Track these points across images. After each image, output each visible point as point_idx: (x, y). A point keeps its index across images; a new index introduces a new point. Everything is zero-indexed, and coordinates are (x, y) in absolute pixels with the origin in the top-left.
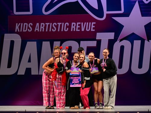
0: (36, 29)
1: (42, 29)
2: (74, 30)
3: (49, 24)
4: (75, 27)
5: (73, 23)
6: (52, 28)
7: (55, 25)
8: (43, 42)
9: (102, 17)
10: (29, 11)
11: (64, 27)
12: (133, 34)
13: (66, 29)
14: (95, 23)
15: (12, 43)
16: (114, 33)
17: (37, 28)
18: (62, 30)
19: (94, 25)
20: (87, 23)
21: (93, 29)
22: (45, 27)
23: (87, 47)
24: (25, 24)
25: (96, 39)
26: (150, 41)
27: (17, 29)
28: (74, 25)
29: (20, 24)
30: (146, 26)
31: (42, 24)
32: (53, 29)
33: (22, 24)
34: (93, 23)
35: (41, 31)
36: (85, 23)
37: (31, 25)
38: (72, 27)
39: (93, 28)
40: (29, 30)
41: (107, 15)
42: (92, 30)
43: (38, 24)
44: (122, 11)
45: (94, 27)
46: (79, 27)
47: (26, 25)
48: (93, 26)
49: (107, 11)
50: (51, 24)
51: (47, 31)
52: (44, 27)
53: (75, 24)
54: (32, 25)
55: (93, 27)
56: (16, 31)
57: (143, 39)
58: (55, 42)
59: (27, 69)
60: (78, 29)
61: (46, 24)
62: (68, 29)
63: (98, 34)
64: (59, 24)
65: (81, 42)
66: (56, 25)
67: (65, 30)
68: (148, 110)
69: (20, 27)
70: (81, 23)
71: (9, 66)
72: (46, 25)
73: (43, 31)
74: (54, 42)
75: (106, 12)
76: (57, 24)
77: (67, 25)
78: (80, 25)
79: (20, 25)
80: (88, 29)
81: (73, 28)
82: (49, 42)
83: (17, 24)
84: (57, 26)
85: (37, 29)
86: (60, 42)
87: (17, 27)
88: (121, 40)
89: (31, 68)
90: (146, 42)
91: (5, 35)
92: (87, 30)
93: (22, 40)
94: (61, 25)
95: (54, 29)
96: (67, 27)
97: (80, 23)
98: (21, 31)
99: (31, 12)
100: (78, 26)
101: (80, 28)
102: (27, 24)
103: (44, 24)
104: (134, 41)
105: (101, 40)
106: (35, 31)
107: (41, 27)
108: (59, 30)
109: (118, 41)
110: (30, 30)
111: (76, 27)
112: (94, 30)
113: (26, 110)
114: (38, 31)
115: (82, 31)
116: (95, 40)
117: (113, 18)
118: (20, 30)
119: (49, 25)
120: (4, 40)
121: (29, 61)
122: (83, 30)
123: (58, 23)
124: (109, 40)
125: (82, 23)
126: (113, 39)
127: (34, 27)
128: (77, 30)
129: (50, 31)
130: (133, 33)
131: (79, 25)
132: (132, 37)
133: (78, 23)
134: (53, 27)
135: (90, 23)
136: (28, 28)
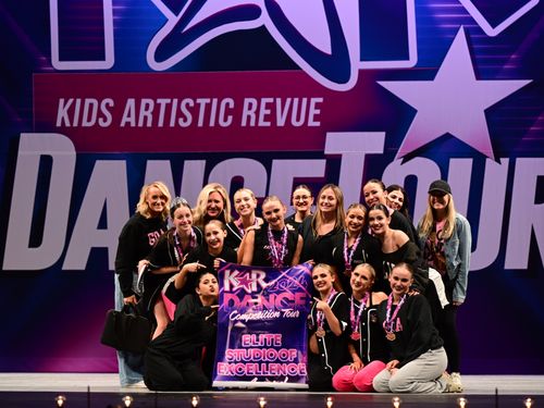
0: (125, 119)
1: (146, 118)
2: (252, 124)
3: (169, 101)
4: (254, 111)
5: (247, 101)
6: (180, 114)
7: (187, 105)
8: (149, 162)
9: (344, 79)
10: (102, 58)
11: (217, 112)
12: (448, 136)
13: (225, 120)
14: (320, 100)
15: (46, 163)
16: (384, 133)
17: (129, 116)
18: (212, 124)
19: (317, 106)
20: (296, 100)
21: (315, 120)
22: (156, 114)
23: (295, 179)
24: (88, 101)
25: (326, 152)
26: (502, 160)
27: (63, 118)
28: (250, 105)
29: (71, 101)
30: (490, 113)
31: (144, 102)
32: (181, 120)
33: (79, 101)
34: (314, 101)
35: (141, 124)
36: (289, 100)
37: (107, 105)
38: (246, 112)
39: (316, 118)
40: (101, 120)
41: (362, 73)
42: (311, 123)
43: (131, 103)
44: (412, 62)
45: (318, 112)
46: (268, 112)
47: (91, 105)
48: (316, 108)
49: (361, 60)
50: (175, 101)
51: (161, 124)
52: (152, 113)
53: (254, 101)
54: (112, 103)
57: (481, 154)
58: (188, 164)
59: (94, 250)
60: (266, 118)
61: (159, 101)
62: (230, 118)
63: (330, 136)
64: (203, 102)
65: (275, 162)
66: (192, 104)
67: (222, 124)
68: (497, 391)
69: (71, 112)
70: (275, 101)
71: (36, 239)
72: (157, 107)
74: (186, 162)
75: (357, 64)
76: (195, 101)
77: (228, 104)
78: (271, 106)
79: (74, 104)
80: (298, 120)
81: (249, 118)
82: (168, 162)
83: (62, 101)
84: (194, 111)
85: (128, 120)
86: (204, 162)
87: (62, 113)
88: (407, 158)
89: (106, 249)
90: (490, 163)
91: (22, 135)
92: (294, 123)
93: (77, 155)
94: (208, 107)
95: (185, 120)
96: (228, 111)
97: (271, 100)
98: (75, 124)
99: (109, 62)
100: (266, 108)
101: (271, 118)
102: (95, 102)
103: (151, 102)
104: (452, 161)
105: (341, 155)
106: (123, 124)
107: (143, 113)
108: (200, 124)
109: (397, 161)
110: (105, 120)
111: (257, 113)
112: (318, 124)
113: (89, 389)
114: (133, 124)
115: (278, 125)
116: (319, 155)
117: (381, 83)
118: (72, 122)
119: (169, 107)
120: (20, 153)
121: (103, 224)
122: (281, 122)
123: (199, 101)
124: (367, 156)
125: (279, 101)
126: (381, 152)
127: (117, 112)
128: (262, 123)
129: (172, 124)
130: (448, 134)
131: (268, 106)
132: (444, 149)
133: (264, 101)
134: (181, 112)
135: (305, 100)
136: (100, 114)
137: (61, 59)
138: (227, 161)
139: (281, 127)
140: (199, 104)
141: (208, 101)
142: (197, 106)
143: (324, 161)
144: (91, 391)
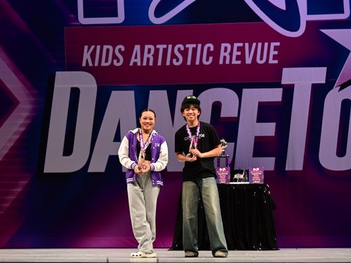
0: (133, 60)
1: (148, 59)
2: (227, 62)
3: (165, 46)
4: (229, 53)
5: (223, 45)
6: (173, 56)
7: (179, 49)
8: (151, 91)
9: (296, 29)
10: (115, 15)
11: (201, 54)
13: (207, 60)
14: (278, 44)
15: (75, 93)
16: (325, 69)
17: (136, 58)
18: (197, 63)
20: (260, 44)
21: (273, 59)
22: (156, 56)
23: (260, 103)
24: (105, 47)
25: (283, 83)
27: (87, 60)
28: (226, 48)
29: (93, 47)
31: (147, 47)
32: (174, 60)
33: (98, 47)
34: (273, 45)
35: (145, 64)
36: (254, 44)
37: (120, 50)
38: (222, 54)
39: (275, 57)
40: (115, 61)
41: (308, 22)
42: (271, 61)
43: (137, 48)
44: (344, 16)
45: (276, 53)
46: (239, 53)
47: (108, 50)
48: (275, 50)
49: (308, 14)
50: (170, 46)
51: (159, 63)
52: (153, 55)
53: (228, 46)
54: (123, 49)
55: (273, 53)
56: (84, 64)
59: (111, 157)
60: (238, 58)
61: (158, 46)
62: (211, 58)
63: (285, 70)
64: (190, 47)
65: (245, 91)
66: (182, 49)
67: (205, 62)
69: (93, 56)
70: (244, 45)
71: (68, 150)
72: (157, 51)
73: (151, 64)
74: (178, 91)
75: (305, 17)
76: (185, 46)
77: (209, 48)
78: (241, 49)
79: (95, 49)
80: (261, 59)
81: (225, 58)
82: (166, 91)
83: (86, 47)
84: (184, 53)
85: (135, 61)
86: (192, 91)
87: (87, 56)
88: (343, 87)
91: (58, 74)
92: (259, 61)
93: (98, 87)
94: (195, 50)
95: (178, 60)
96: (209, 53)
97: (241, 45)
98: (96, 64)
99: (120, 18)
100: (238, 51)
102: (110, 48)
103: (152, 47)
105: (293, 85)
106: (131, 64)
107: (146, 55)
108: (189, 63)
109: (336, 89)
110: (118, 61)
111: (231, 54)
112: (276, 62)
113: (108, 260)
115: (247, 63)
116: (278, 85)
117: (322, 30)
118: (94, 63)
119: (165, 51)
120: (56, 86)
121: (117, 138)
122: (249, 61)
123: (187, 46)
124: (314, 86)
125: (247, 45)
126: (324, 82)
127: (127, 55)
128: (234, 62)
129: (168, 63)
131: (239, 49)
133: (236, 45)
134: (174, 54)
135: (266, 44)
136: (115, 57)
137: (85, 17)
138: (209, 90)
139: (249, 64)
140: (188, 48)
141: (194, 46)
142: (187, 50)
143: (281, 89)
144: (110, 261)
